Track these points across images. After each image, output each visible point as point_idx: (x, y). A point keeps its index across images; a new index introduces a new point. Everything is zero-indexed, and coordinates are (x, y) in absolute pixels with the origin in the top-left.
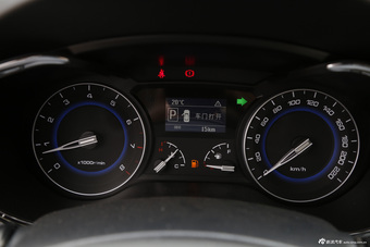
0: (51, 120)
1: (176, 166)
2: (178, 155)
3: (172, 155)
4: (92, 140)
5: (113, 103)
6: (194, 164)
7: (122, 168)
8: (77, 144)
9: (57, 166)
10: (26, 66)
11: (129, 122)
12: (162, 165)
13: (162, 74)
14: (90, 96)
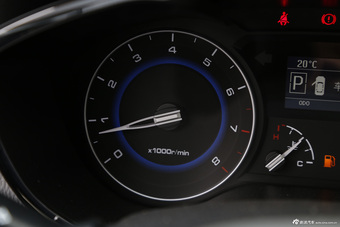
0: (112, 84)
1: (299, 164)
2: (303, 145)
3: (295, 146)
4: (174, 116)
5: (207, 62)
6: (328, 162)
7: (216, 161)
8: (152, 121)
9: (118, 154)
10: (85, 10)
11: (230, 92)
12: (278, 160)
13: (284, 19)
14: (173, 50)
